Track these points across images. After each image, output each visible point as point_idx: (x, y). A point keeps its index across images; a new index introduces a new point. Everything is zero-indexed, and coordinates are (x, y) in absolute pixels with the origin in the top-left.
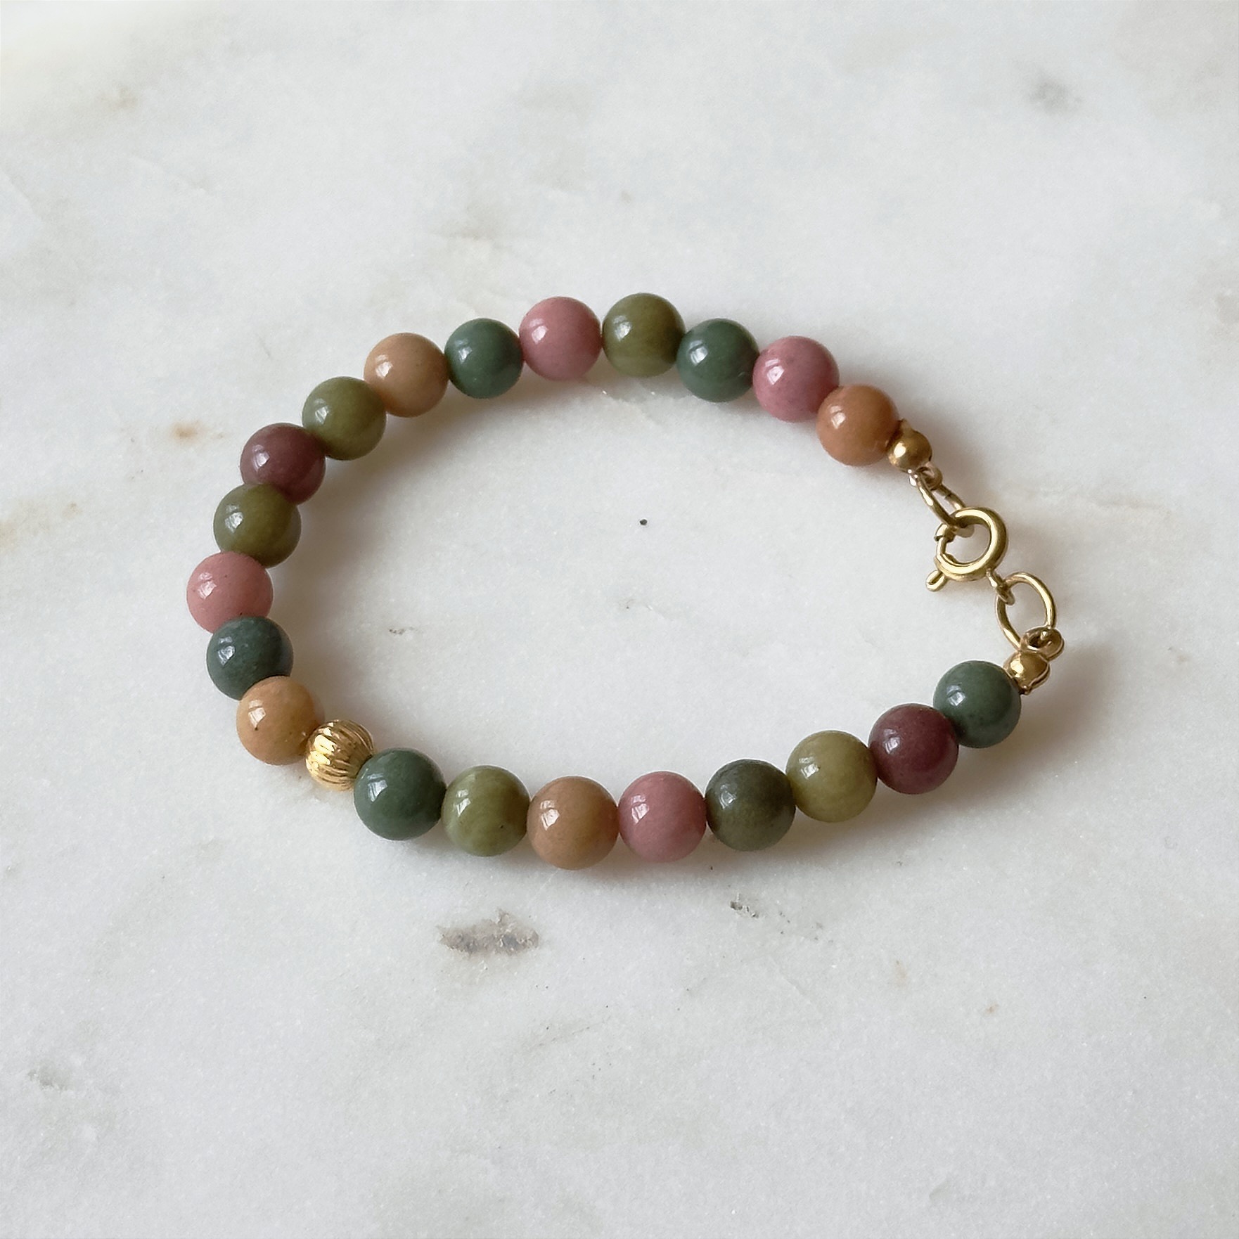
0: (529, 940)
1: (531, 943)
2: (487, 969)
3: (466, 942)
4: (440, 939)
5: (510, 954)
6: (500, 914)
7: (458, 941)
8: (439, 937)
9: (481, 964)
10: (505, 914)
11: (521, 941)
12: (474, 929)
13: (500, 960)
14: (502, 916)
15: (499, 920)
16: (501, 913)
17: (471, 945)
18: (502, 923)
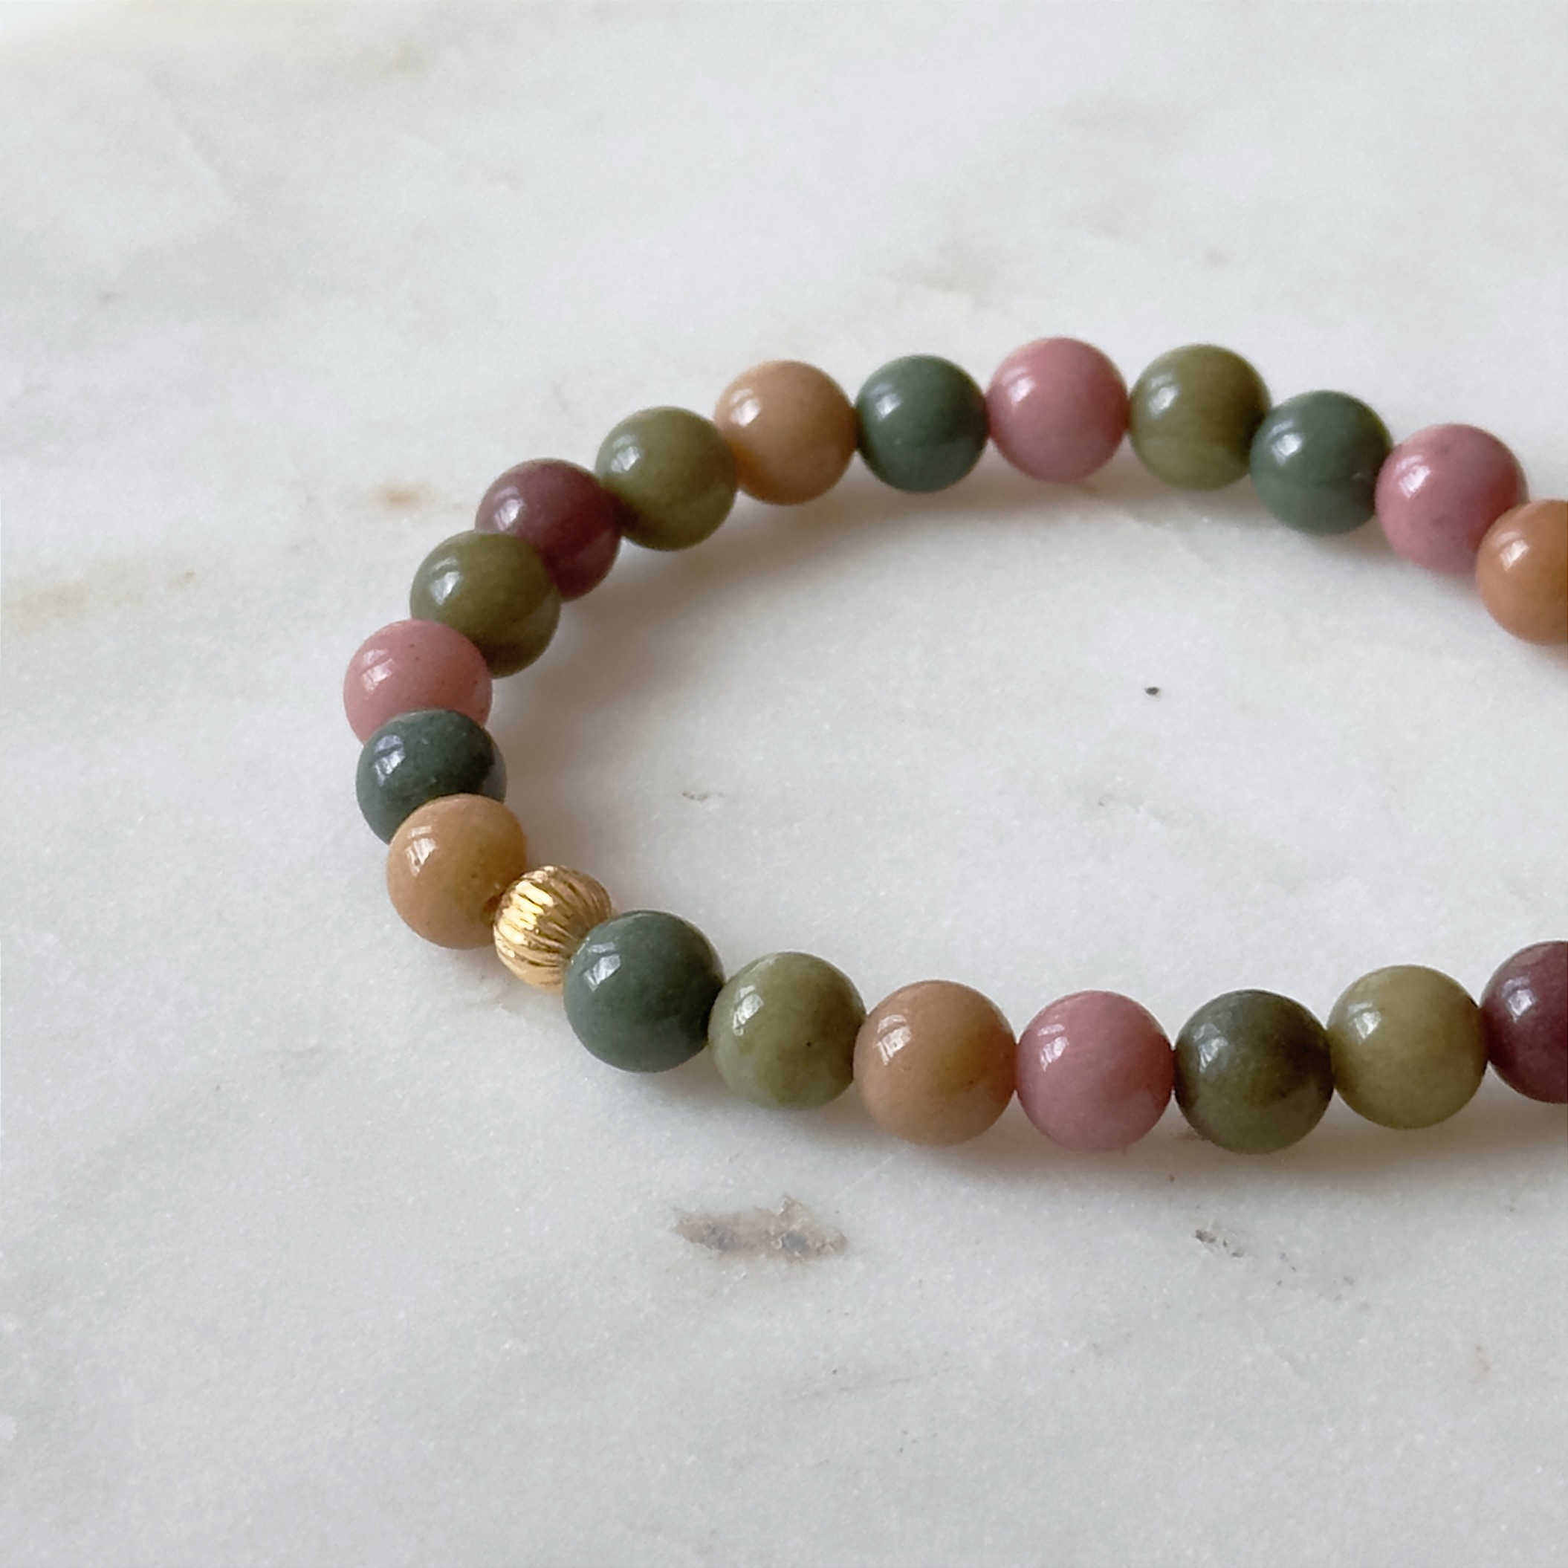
0: (831, 1244)
1: (832, 1249)
2: (745, 1277)
3: (719, 1233)
4: (675, 1225)
5: (791, 1260)
6: (785, 1203)
7: (705, 1232)
8: (673, 1222)
9: (739, 1269)
10: (794, 1203)
11: (814, 1244)
12: (736, 1218)
13: (773, 1267)
14: (788, 1207)
15: (782, 1210)
16: (789, 1202)
17: (726, 1240)
18: (788, 1214)
